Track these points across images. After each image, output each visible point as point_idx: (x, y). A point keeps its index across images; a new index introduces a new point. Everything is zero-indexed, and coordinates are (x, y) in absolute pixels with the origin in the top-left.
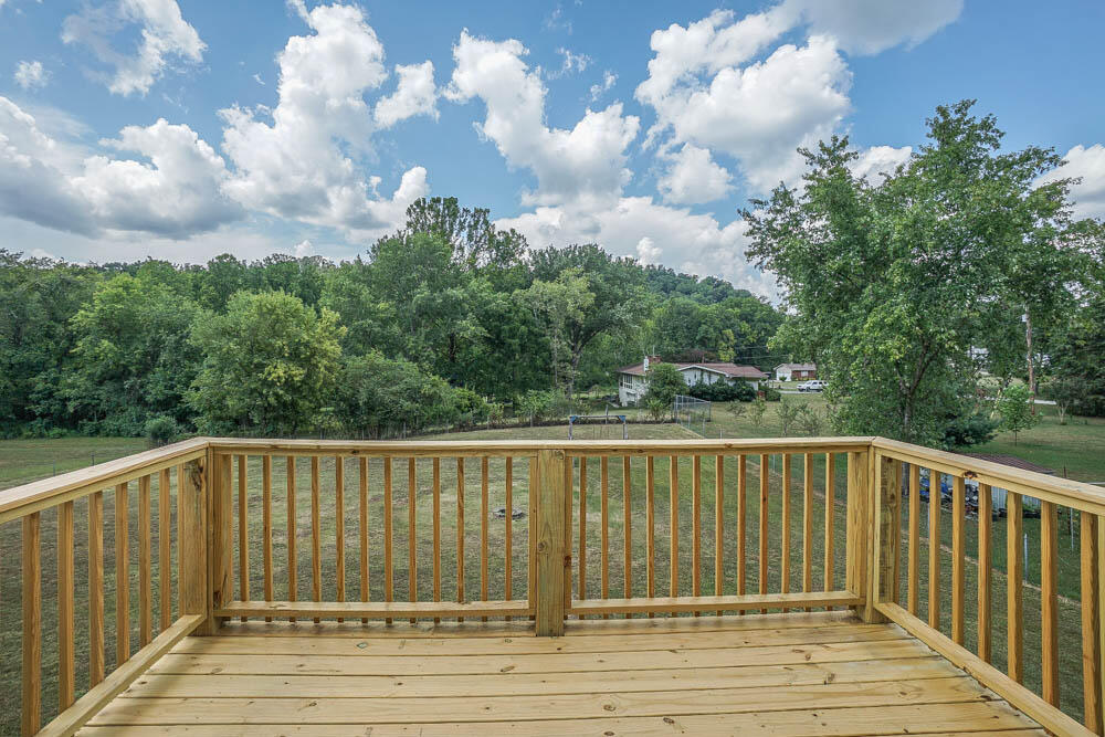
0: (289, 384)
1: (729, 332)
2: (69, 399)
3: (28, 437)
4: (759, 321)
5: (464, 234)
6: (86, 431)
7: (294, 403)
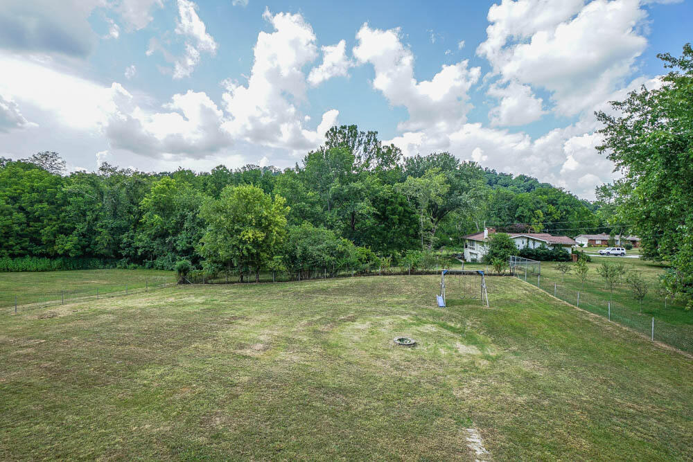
0: (255, 243)
2: (138, 248)
3: (119, 268)
4: (562, 204)
5: (362, 148)
6: (147, 266)
7: (258, 254)
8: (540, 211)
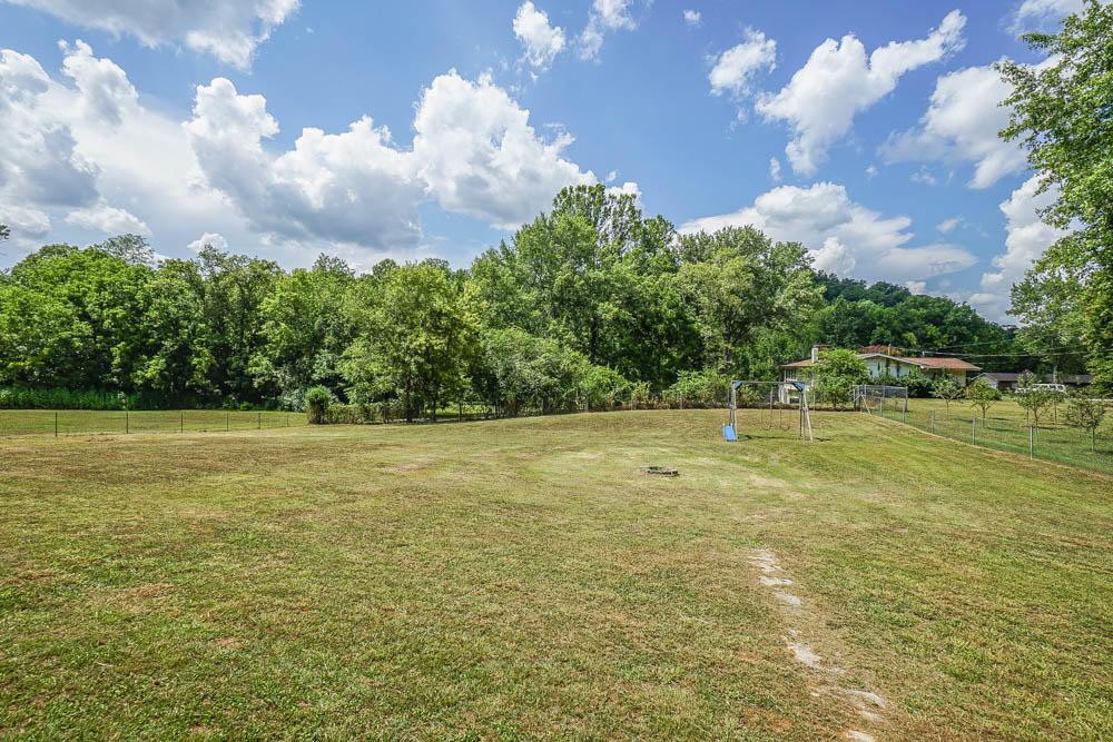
1: (910, 336)
2: (254, 376)
3: (226, 409)
4: (953, 323)
5: (609, 222)
6: (267, 405)
7: (435, 373)
8: (912, 334)
